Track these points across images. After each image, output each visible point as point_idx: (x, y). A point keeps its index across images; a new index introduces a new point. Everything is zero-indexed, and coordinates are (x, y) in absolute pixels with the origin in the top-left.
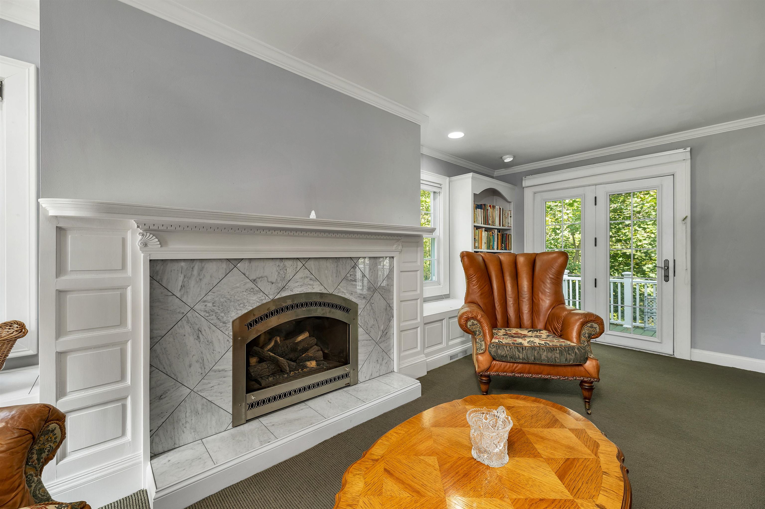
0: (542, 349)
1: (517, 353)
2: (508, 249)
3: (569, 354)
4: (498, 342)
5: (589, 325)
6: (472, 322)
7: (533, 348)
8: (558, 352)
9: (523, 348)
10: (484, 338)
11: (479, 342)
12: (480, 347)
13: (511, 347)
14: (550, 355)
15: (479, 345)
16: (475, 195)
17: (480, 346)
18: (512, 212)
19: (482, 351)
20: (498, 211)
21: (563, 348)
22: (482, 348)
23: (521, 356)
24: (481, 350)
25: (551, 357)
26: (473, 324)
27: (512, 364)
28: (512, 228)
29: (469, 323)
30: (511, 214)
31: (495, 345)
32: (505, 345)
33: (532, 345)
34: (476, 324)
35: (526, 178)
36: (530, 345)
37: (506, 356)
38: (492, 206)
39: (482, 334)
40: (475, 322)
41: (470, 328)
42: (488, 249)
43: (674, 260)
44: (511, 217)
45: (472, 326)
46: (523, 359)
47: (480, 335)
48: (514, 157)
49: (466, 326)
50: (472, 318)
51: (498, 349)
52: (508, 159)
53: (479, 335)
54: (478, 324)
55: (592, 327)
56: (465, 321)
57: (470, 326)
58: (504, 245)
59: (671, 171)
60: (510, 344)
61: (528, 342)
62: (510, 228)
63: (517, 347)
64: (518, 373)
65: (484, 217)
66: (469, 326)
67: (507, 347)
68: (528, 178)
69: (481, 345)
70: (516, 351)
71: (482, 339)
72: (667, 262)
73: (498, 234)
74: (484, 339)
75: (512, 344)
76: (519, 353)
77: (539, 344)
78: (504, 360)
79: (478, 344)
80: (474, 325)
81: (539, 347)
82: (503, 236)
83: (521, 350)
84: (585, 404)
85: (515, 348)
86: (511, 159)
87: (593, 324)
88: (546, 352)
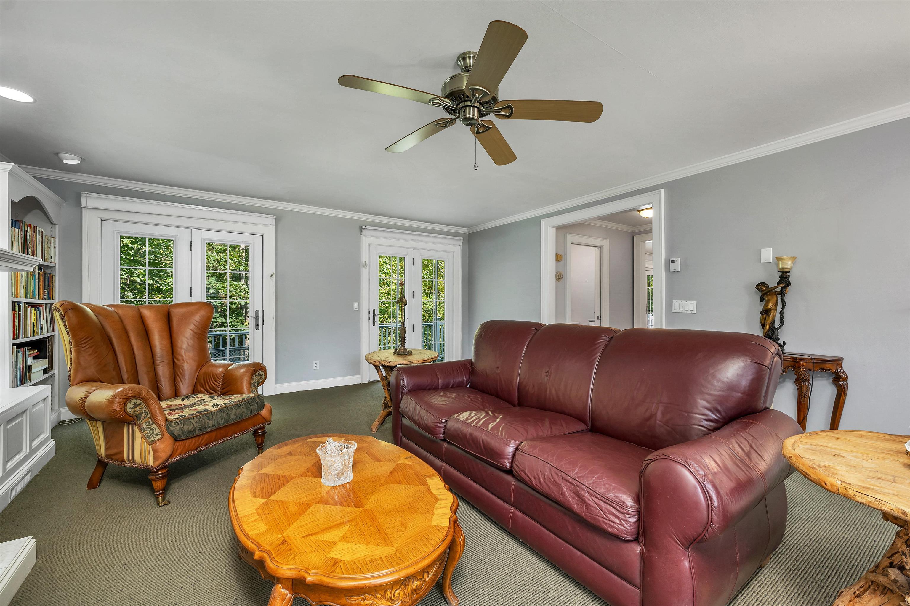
0: (231, 408)
1: (207, 421)
2: (51, 298)
3: (253, 405)
4: (179, 417)
5: (257, 374)
6: (134, 402)
7: (221, 410)
8: (244, 406)
9: (212, 414)
10: (152, 419)
11: (148, 427)
12: (153, 433)
13: (199, 417)
14: (238, 411)
15: (150, 430)
16: (13, 203)
17: (151, 432)
18: (56, 239)
19: (159, 437)
20: (40, 235)
21: (247, 401)
22: (157, 433)
23: (211, 423)
24: (156, 435)
25: (239, 413)
26: (136, 406)
27: (197, 438)
28: (57, 266)
29: (130, 406)
30: (54, 243)
31: (178, 421)
32: (190, 418)
33: (219, 407)
34: (140, 404)
35: (88, 195)
36: (217, 408)
37: (194, 430)
38: (32, 226)
39: (149, 415)
40: (139, 402)
41: (132, 412)
42: (27, 297)
43: (263, 311)
44: (54, 247)
45: (135, 407)
46: (214, 425)
47: (147, 417)
48: (82, 160)
49: (125, 411)
50: (134, 397)
51: (184, 425)
52: (71, 161)
53: (145, 417)
54: (143, 403)
55: (259, 375)
56: (122, 404)
57: (132, 408)
58: (47, 291)
59: (260, 232)
60: (196, 414)
61: (213, 406)
62: (53, 265)
63: (205, 414)
64: (204, 446)
65: (21, 242)
66: (129, 410)
67: (194, 418)
68: (91, 196)
69: (153, 430)
70: (206, 420)
71: (151, 421)
72: (257, 312)
73: (39, 274)
74: (154, 421)
75: (198, 414)
76: (208, 421)
77: (225, 404)
78: (191, 435)
79: (148, 430)
80: (138, 405)
81: (227, 407)
82: (45, 275)
83: (210, 416)
84: (259, 450)
85: (203, 416)
86: (79, 162)
87: (260, 372)
88: (234, 410)
